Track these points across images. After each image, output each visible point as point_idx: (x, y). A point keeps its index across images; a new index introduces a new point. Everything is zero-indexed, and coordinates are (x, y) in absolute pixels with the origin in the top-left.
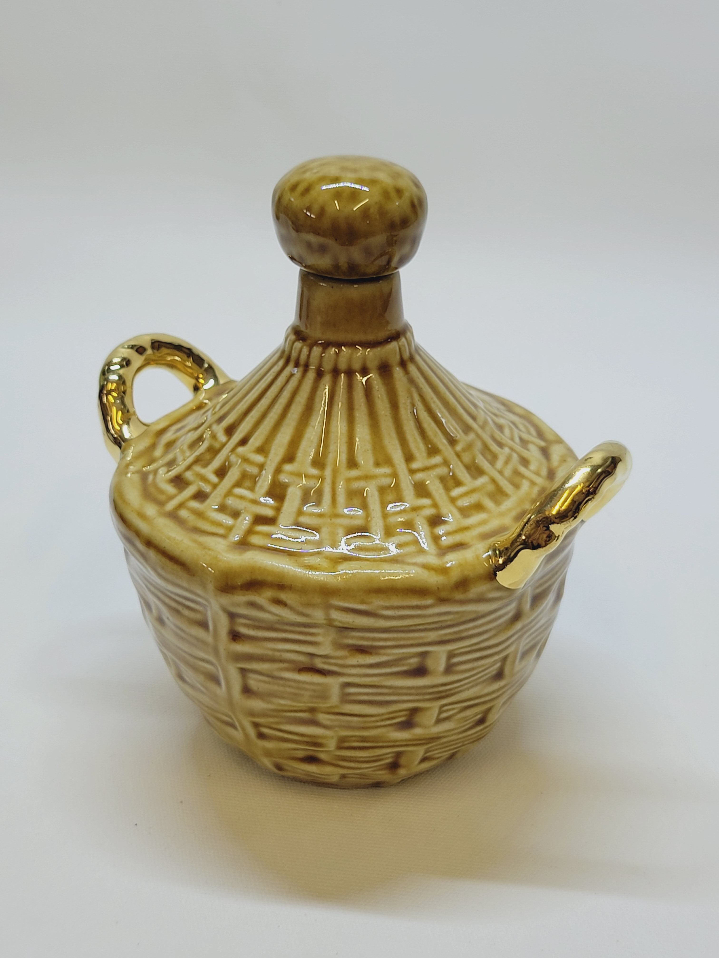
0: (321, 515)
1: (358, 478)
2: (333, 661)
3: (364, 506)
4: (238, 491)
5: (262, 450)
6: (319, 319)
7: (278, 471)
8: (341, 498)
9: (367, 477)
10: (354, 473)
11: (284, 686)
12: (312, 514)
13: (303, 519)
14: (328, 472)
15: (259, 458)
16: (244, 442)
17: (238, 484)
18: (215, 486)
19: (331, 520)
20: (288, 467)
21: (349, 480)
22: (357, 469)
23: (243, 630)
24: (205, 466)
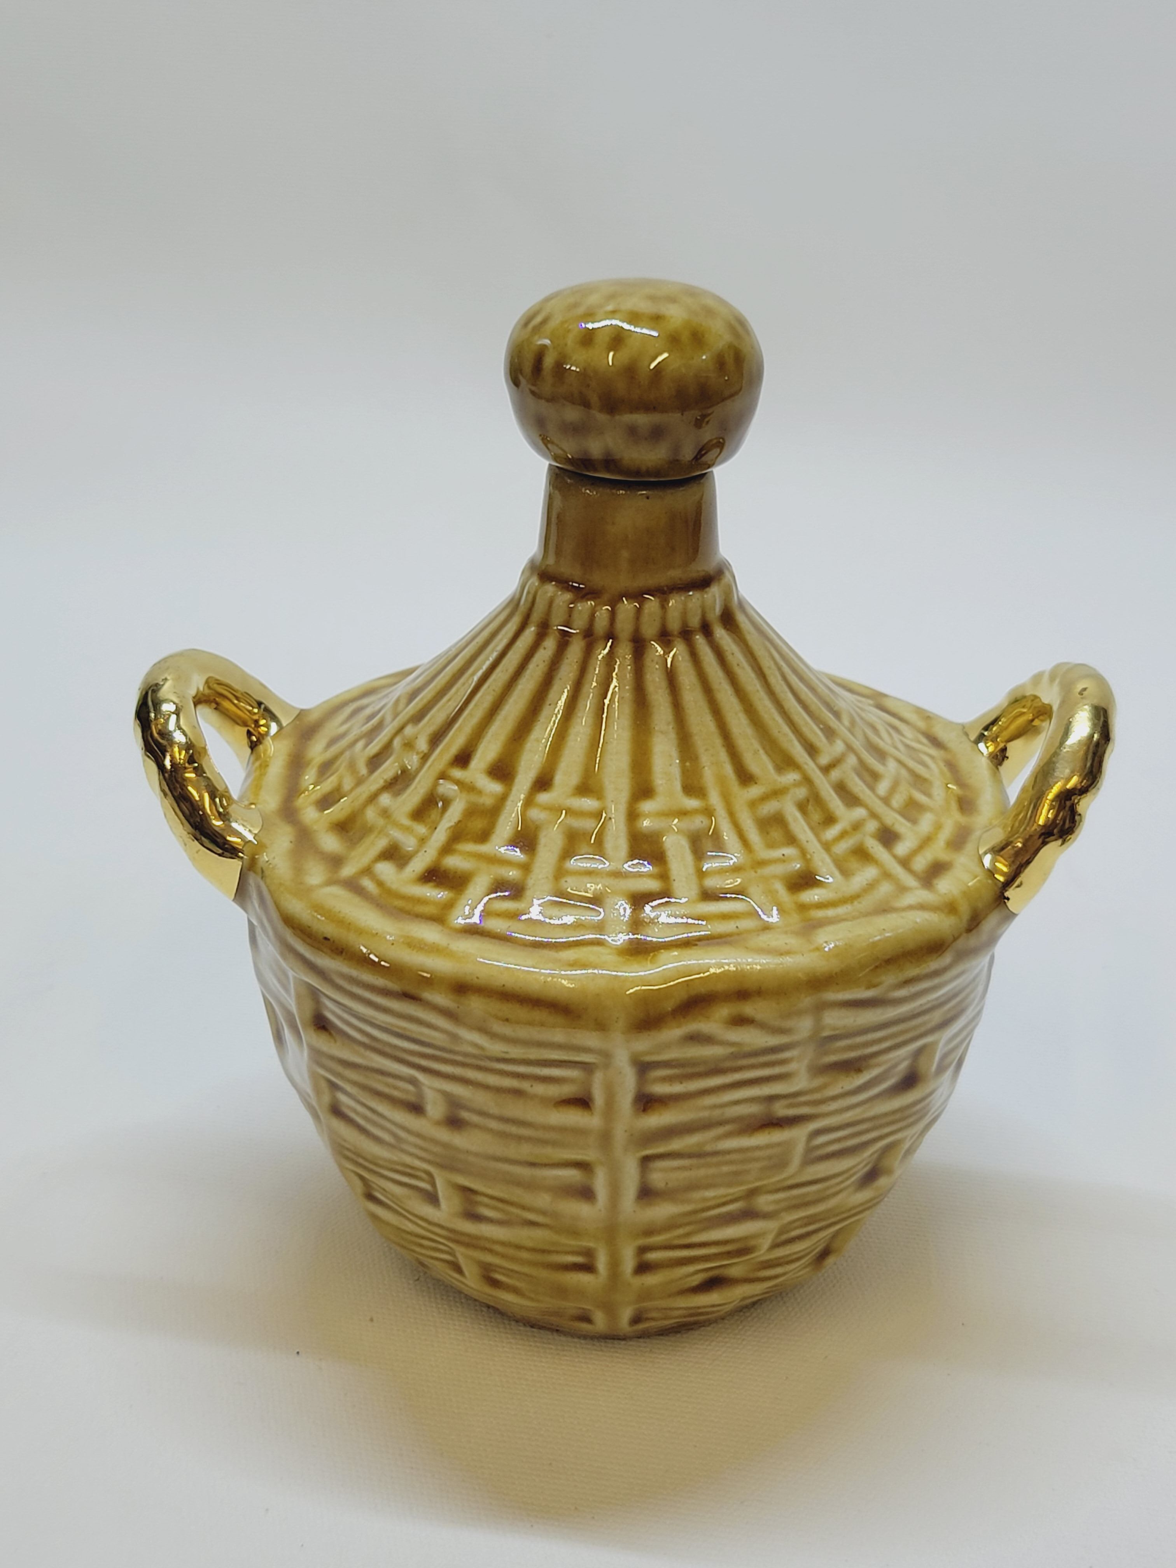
0: (736, 869)
1: (765, 798)
2: (803, 1099)
3: (791, 840)
4: (574, 863)
5: (585, 788)
6: (625, 554)
7: (632, 816)
8: (754, 835)
9: (777, 793)
10: (755, 791)
11: (718, 1164)
12: (721, 871)
13: (712, 883)
14: (715, 799)
15: (588, 803)
16: (543, 783)
17: (568, 853)
18: (526, 868)
19: (756, 872)
20: (647, 806)
21: (753, 804)
22: (756, 783)
23: (660, 1089)
24: (484, 836)
